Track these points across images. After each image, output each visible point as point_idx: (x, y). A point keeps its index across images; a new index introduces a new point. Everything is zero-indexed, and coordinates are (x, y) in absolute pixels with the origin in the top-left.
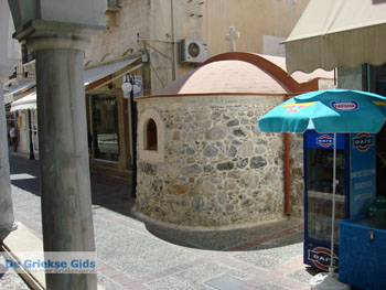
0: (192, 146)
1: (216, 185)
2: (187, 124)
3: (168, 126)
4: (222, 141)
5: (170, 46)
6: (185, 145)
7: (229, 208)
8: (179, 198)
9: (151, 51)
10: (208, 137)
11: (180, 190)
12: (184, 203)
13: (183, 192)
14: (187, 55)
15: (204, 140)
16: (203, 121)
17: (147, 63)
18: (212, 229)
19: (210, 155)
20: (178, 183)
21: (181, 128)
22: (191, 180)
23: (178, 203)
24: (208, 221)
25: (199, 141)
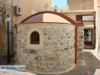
0: (57, 42)
1: (64, 56)
2: (54, 34)
3: (45, 34)
4: (65, 40)
5: (11, 7)
6: (54, 42)
7: (67, 63)
8: (51, 62)
9: (6, 8)
10: (62, 39)
11: (52, 59)
12: (53, 64)
13: (53, 60)
14: (18, 12)
15: (60, 40)
16: (60, 33)
17: (5, 12)
18: (63, 72)
19: (63, 45)
20: (51, 56)
21: (52, 35)
22: (56, 55)
23: (50, 64)
24: (62, 69)
25: (59, 40)
